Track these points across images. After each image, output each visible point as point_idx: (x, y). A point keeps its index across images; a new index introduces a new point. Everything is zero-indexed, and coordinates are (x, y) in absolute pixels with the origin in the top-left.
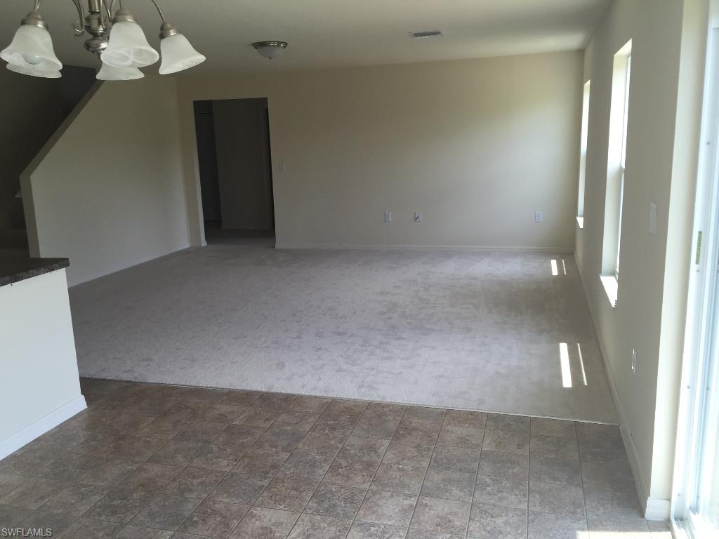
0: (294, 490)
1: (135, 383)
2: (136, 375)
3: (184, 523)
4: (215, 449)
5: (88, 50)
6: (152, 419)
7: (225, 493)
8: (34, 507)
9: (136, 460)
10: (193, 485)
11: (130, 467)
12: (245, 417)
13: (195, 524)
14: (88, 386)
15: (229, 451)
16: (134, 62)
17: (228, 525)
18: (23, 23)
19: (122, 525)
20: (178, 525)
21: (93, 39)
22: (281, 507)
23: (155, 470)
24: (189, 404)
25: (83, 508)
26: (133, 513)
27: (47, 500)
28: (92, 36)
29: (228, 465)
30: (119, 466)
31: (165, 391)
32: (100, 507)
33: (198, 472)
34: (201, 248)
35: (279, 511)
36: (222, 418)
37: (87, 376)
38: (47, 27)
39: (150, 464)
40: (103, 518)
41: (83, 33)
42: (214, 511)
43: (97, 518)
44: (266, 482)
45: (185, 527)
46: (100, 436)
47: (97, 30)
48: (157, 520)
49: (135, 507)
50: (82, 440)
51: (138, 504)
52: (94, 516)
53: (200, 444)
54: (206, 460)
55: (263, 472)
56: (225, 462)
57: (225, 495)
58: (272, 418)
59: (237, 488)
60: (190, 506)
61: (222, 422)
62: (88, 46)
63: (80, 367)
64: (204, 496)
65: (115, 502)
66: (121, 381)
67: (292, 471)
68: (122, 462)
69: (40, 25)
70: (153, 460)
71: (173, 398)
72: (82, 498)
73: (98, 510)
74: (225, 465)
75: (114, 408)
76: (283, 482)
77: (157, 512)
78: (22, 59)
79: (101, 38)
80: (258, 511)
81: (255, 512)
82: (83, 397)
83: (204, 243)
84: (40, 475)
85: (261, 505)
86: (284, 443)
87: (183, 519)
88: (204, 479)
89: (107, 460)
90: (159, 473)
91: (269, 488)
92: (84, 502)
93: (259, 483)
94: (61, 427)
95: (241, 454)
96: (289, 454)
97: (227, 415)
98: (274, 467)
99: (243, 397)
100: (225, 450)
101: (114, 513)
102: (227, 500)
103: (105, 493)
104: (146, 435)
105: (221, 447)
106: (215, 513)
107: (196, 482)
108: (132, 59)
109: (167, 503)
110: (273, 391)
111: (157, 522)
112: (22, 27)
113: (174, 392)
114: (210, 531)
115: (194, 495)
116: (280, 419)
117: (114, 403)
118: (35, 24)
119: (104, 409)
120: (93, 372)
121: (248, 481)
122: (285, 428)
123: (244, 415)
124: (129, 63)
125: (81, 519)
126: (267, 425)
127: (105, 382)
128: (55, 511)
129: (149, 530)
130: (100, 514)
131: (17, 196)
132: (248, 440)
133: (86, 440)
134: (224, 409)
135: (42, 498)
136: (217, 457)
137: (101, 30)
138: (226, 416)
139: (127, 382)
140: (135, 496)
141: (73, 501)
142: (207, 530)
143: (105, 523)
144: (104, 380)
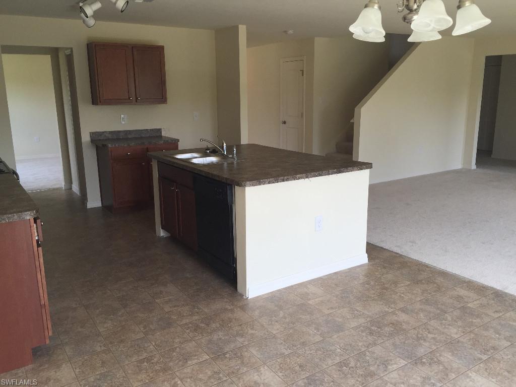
0: (508, 371)
1: (401, 256)
2: (403, 250)
3: (415, 360)
4: (449, 318)
5: (404, 21)
6: (408, 283)
7: (450, 352)
8: (327, 312)
9: (392, 306)
10: (427, 337)
11: (387, 309)
12: (478, 304)
13: (423, 364)
14: (371, 249)
15: (460, 323)
16: (434, 28)
17: (447, 375)
18: (366, 6)
19: (375, 344)
20: (411, 359)
21: (409, 14)
22: (493, 380)
23: (403, 317)
24: (437, 281)
25: (354, 324)
26: (383, 339)
27: (334, 310)
28: (409, 11)
29: (456, 333)
30: (381, 306)
31: (421, 267)
32: (364, 327)
33: (433, 330)
34: (470, 170)
35: (491, 382)
36: (459, 298)
37: (372, 243)
38: (380, 8)
39: (400, 312)
40: (364, 334)
41: (403, 9)
42: (439, 360)
43: (360, 333)
44: (485, 357)
45: (416, 363)
46: (372, 283)
47: (413, 7)
48: (398, 350)
49: (385, 336)
50: (361, 281)
51: (387, 335)
52: (359, 331)
53: (439, 312)
54: (441, 323)
55: (484, 349)
56: (455, 330)
57: (450, 354)
58: (501, 312)
59: (459, 352)
60: (422, 350)
61: (458, 301)
62: (405, 19)
63: (368, 236)
64: (434, 348)
65: (373, 328)
66: (392, 252)
67: (509, 357)
68: (383, 304)
69: (376, 7)
70: (404, 310)
71: (426, 273)
72: (354, 318)
73: (362, 328)
74: (454, 332)
75: (385, 268)
76: (499, 362)
77: (398, 345)
78: (361, 31)
79: (414, 12)
80: (473, 375)
81: (470, 374)
82: (367, 255)
83: (474, 167)
84: (333, 295)
85: (477, 372)
86: (507, 334)
87: (416, 357)
88: (436, 336)
89: (373, 300)
90: (405, 320)
91: (486, 362)
92: (355, 320)
93: (480, 356)
94: (350, 270)
95: (469, 330)
96: (509, 344)
97: (464, 297)
98: (494, 348)
99: (481, 289)
100: (457, 322)
101: (371, 334)
102: (451, 358)
103: (368, 319)
104: (402, 292)
105: (455, 319)
106: (439, 362)
107: (430, 336)
108: (433, 25)
109: (406, 342)
110: (506, 291)
111: (398, 352)
112: (365, 9)
113: (427, 269)
114: (433, 373)
115: (427, 344)
116: (508, 315)
117: (385, 265)
118: (373, 7)
119: (378, 267)
120: (376, 242)
121: (470, 350)
122: (511, 323)
123: (478, 302)
124: (430, 28)
125: (351, 330)
126: (497, 315)
127: (382, 249)
128: (337, 319)
129: (391, 354)
130: (362, 331)
131: (351, 121)
132: (477, 321)
133: (364, 283)
134: (463, 292)
135: (332, 308)
136: (449, 325)
137: (415, 7)
138: (462, 298)
139: (396, 253)
140: (386, 329)
141: (348, 317)
142: (431, 372)
143: (364, 338)
144: (382, 248)
